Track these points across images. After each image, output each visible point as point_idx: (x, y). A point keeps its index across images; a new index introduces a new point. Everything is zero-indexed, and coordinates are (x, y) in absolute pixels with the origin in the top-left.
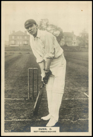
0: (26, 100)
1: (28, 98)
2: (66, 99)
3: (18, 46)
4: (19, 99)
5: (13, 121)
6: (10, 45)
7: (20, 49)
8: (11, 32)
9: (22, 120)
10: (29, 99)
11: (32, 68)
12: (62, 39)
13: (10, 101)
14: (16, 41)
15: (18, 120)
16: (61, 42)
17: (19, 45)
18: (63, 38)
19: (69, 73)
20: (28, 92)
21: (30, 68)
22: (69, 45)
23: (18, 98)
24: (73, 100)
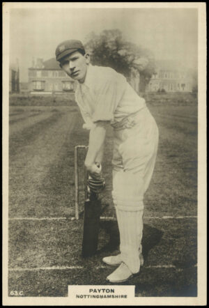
0: (70, 220)
1: (74, 216)
2: (165, 217)
3: (51, 93)
4: (55, 219)
5: (41, 271)
6: (32, 93)
7: (55, 101)
8: (33, 62)
9: (61, 268)
10: (77, 218)
11: (83, 146)
12: (153, 77)
13: (34, 224)
14: (44, 82)
15: (54, 268)
16: (150, 82)
17: (54, 92)
18: (155, 74)
19: (171, 156)
20: (74, 201)
21: (80, 146)
22: (170, 91)
23: (53, 216)
24: (181, 219)
